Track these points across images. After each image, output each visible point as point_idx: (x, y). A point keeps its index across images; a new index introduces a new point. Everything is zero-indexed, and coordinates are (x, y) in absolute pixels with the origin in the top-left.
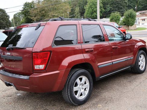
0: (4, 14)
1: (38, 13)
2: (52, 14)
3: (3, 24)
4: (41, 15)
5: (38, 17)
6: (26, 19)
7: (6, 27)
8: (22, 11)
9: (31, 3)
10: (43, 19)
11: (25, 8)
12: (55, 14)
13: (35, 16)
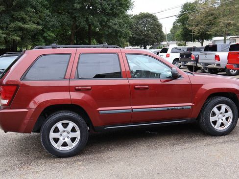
0: (154, 22)
1: (202, 20)
2: (226, 21)
3: (152, 38)
4: (207, 23)
5: (202, 26)
6: (183, 29)
7: (155, 42)
8: (179, 17)
9: (193, 3)
10: (209, 30)
11: (183, 12)
12: (230, 21)
13: (197, 26)
